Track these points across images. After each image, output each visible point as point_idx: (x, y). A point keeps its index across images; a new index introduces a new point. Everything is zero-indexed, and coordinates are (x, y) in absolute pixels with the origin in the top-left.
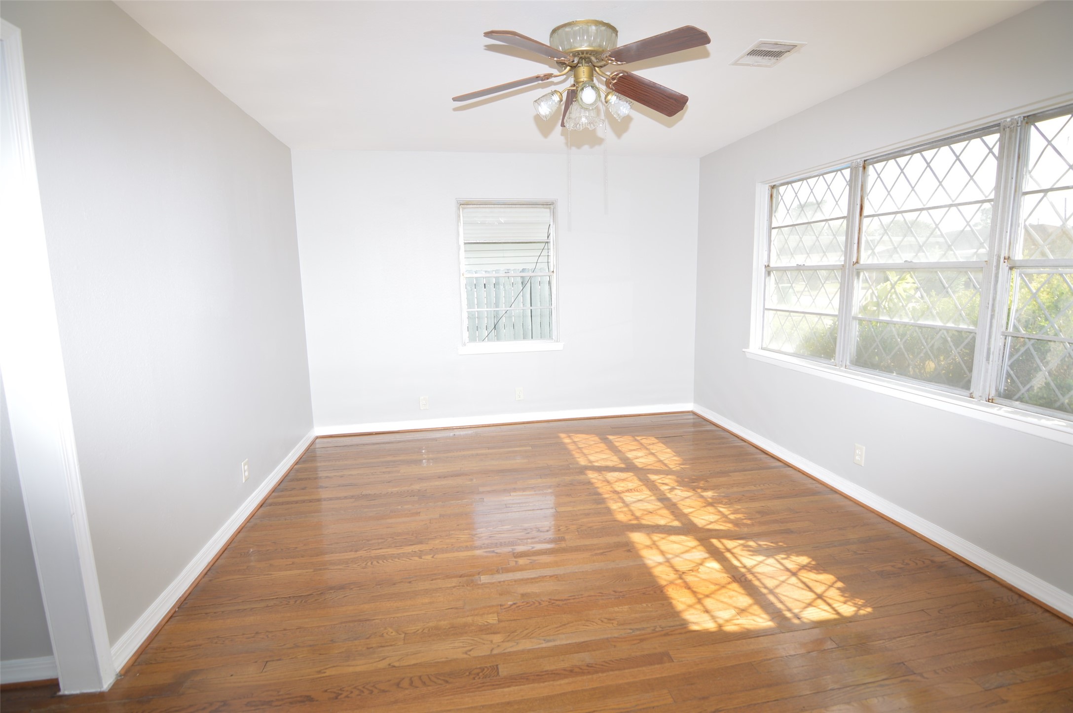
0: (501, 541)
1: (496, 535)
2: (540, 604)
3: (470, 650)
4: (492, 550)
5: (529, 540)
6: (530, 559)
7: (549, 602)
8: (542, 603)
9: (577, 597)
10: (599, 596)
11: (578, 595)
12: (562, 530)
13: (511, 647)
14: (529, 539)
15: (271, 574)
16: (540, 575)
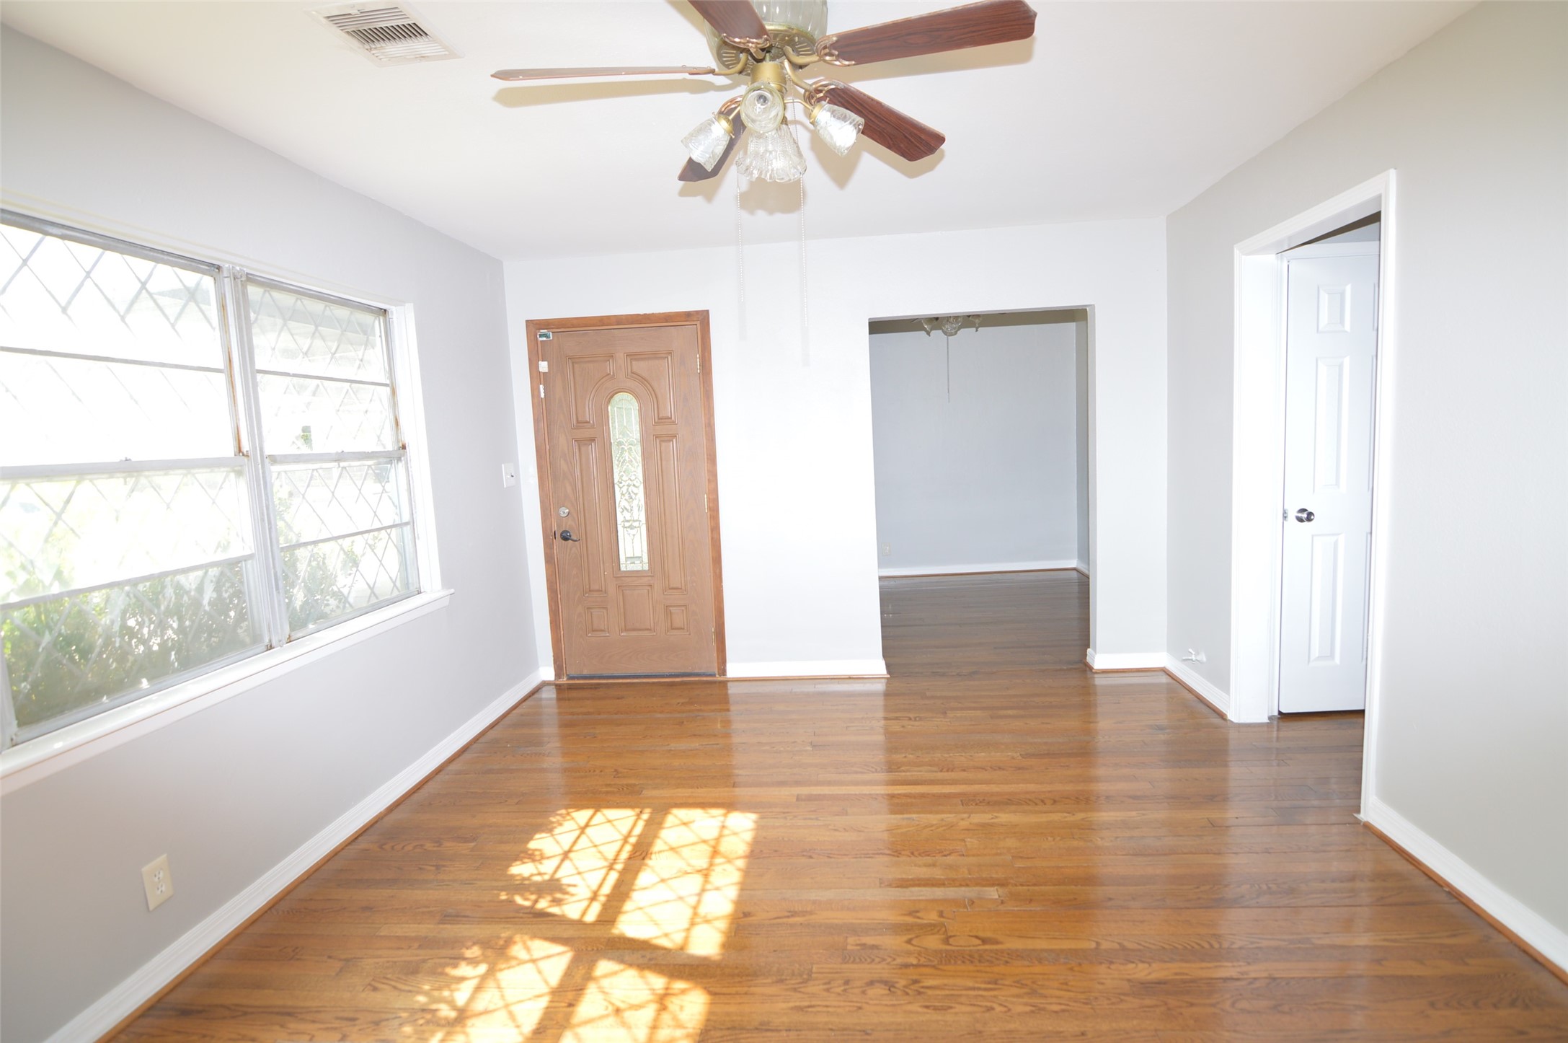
0: (971, 968)
1: (983, 986)
2: (912, 853)
3: (992, 818)
4: (987, 947)
5: (915, 962)
6: (919, 918)
7: (900, 854)
8: (909, 854)
9: (863, 856)
10: (834, 854)
11: (861, 857)
12: (841, 982)
13: (950, 818)
14: (913, 965)
15: (1385, 940)
16: (905, 889)
